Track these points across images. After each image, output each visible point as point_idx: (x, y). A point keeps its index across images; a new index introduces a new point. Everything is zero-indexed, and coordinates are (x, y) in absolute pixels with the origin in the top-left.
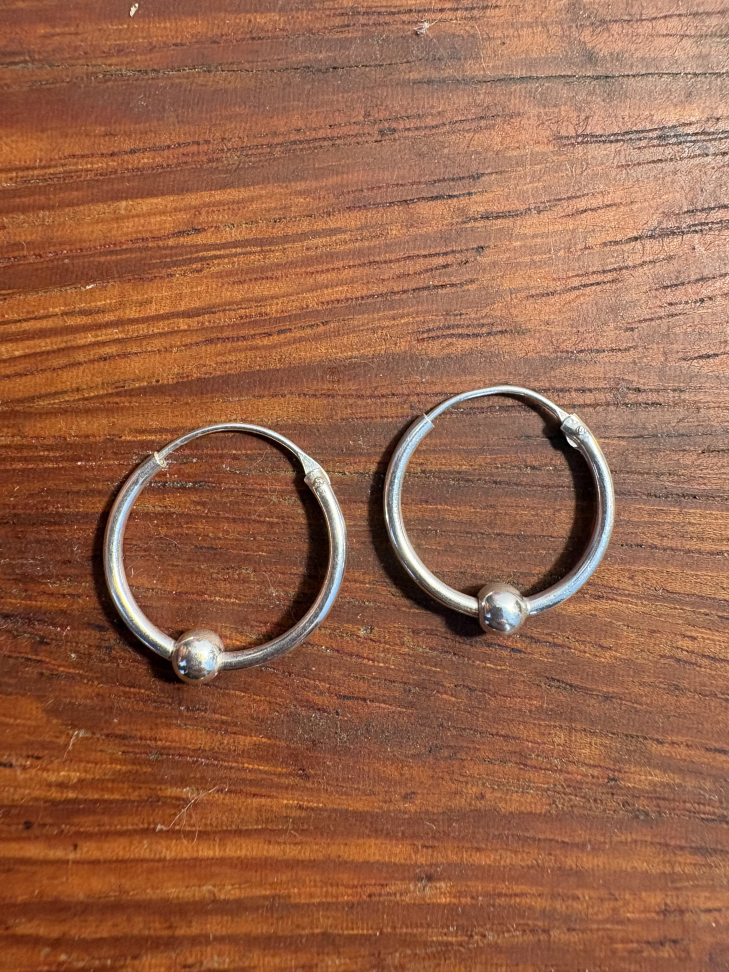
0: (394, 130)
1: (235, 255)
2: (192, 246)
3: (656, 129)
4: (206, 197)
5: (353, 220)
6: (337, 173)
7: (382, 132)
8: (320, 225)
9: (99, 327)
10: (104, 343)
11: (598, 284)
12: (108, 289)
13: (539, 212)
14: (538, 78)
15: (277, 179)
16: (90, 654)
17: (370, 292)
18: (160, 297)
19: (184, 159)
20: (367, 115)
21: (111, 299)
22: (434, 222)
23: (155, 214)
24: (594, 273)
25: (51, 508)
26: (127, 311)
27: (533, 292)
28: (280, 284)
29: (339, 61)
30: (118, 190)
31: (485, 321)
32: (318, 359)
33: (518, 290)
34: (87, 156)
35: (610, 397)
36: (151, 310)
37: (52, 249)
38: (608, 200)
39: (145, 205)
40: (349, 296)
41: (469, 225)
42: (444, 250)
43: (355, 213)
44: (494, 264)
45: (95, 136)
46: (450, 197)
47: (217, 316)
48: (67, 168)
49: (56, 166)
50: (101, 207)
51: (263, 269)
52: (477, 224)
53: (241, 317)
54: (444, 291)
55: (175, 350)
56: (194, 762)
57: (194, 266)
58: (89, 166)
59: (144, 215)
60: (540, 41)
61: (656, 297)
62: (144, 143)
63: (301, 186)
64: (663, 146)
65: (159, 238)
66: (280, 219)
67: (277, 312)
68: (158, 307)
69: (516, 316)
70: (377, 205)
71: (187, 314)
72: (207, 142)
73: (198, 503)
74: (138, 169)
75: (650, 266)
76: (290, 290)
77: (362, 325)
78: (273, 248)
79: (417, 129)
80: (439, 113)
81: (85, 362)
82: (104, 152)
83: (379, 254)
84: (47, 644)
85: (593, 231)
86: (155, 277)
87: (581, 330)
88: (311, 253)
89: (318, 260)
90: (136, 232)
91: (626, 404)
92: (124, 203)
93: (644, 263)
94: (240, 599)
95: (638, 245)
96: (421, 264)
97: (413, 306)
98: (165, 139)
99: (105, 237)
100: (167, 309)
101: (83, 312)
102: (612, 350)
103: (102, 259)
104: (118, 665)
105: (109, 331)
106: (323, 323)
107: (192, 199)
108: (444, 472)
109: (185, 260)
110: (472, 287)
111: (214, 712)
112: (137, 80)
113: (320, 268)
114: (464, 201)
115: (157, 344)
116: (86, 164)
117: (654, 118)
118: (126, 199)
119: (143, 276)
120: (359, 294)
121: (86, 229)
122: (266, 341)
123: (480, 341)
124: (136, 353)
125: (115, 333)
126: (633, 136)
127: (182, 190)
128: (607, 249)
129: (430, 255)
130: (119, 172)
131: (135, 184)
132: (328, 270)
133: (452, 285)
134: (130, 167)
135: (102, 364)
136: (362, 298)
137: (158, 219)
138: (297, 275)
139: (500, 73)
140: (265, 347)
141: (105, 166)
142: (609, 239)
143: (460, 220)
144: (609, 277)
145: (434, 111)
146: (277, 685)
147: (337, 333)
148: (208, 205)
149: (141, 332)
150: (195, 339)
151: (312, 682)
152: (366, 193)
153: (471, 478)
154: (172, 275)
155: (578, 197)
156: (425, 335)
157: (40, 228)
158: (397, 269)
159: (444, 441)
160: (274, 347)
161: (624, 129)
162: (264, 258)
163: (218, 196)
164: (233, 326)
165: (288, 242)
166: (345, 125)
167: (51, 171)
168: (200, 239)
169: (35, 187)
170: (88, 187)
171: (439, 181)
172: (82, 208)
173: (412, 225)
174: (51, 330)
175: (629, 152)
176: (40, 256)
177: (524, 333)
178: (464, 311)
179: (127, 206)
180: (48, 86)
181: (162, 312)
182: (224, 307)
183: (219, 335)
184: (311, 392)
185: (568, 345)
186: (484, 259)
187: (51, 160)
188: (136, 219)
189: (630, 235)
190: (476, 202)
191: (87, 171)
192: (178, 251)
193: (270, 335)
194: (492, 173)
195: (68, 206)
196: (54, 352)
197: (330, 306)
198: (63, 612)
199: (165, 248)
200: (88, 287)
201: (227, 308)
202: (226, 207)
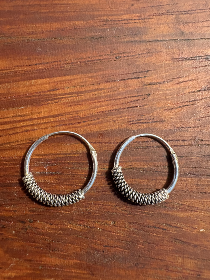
0: (120, 57)
1: (69, 97)
2: (55, 94)
3: (205, 56)
4: (60, 79)
5: (107, 85)
6: (102, 71)
7: (116, 58)
8: (96, 87)
9: (25, 121)
10: (26, 126)
11: (188, 105)
12: (28, 108)
13: (168, 83)
14: (166, 40)
15: (83, 73)
16: (19, 232)
17: (113, 109)
18: (44, 111)
19: (53, 67)
20: (111, 52)
21: (29, 112)
22: (133, 86)
23: (43, 84)
24: (186, 102)
25: (7, 181)
26: (34, 116)
27: (166, 108)
28: (84, 106)
29: (103, 36)
30: (31, 77)
31: (151, 118)
32: (96, 131)
33: (162, 108)
34: (22, 66)
35: (193, 142)
36: (42, 115)
37: (10, 96)
38: (190, 78)
39: (40, 81)
40: (106, 110)
41: (145, 87)
42: (137, 95)
43: (108, 83)
44: (153, 100)
45: (24, 60)
46: (139, 78)
47: (63, 117)
48: (15, 70)
49: (11, 69)
50: (26, 82)
51: (78, 102)
52: (147, 86)
53: (71, 117)
54: (137, 108)
55: (49, 128)
56: (54, 270)
57: (56, 101)
58: (22, 69)
59: (39, 85)
60: (166, 28)
61: (207, 110)
62: (40, 62)
63: (90, 75)
64: (207, 61)
65: (44, 92)
66: (84, 85)
67: (83, 115)
68: (44, 114)
69: (161, 116)
70: (115, 81)
71: (53, 116)
72: (60, 61)
73: (57, 179)
74: (38, 70)
75: (205, 100)
76: (87, 108)
77: (111, 119)
78: (81, 95)
79: (128, 56)
80: (135, 51)
81: (20, 132)
82: (27, 65)
83: (116, 96)
84: (5, 228)
85: (186, 88)
86: (43, 104)
87: (183, 120)
88: (94, 96)
89: (96, 98)
90: (37, 90)
91: (198, 145)
92: (33, 81)
93: (202, 98)
94: (70, 212)
95: (200, 93)
96: (129, 100)
97: (127, 113)
98: (46, 61)
99: (27, 92)
100: (47, 115)
101: (19, 116)
102: (193, 127)
103: (26, 99)
104: (29, 235)
105: (28, 122)
106: (98, 119)
107: (55, 79)
108: (138, 168)
109: (53, 99)
110: (146, 107)
111: (61, 251)
112: (38, 42)
113: (97, 101)
114: (143, 79)
115: (43, 126)
116: (21, 68)
117: (204, 52)
118: (34, 79)
119: (39, 104)
120: (109, 110)
121: (21, 89)
122: (79, 125)
123: (149, 124)
124: (36, 129)
125: (30, 123)
126: (197, 58)
127: (52, 76)
128: (190, 94)
129: (133, 97)
130: (32, 71)
131: (37, 75)
132: (99, 102)
133: (140, 106)
134: (35, 69)
135: (25, 133)
136: (111, 111)
137: (44, 86)
138: (89, 103)
139: (154, 39)
140: (79, 127)
141: (27, 69)
142: (191, 91)
143: (142, 85)
144: (191, 103)
145: (133, 51)
146: (83, 242)
147: (102, 122)
148: (61, 81)
149: (38, 122)
150: (56, 124)
151: (95, 241)
152: (111, 77)
153: (147, 170)
154: (48, 104)
155: (181, 77)
156: (131, 123)
157: (6, 89)
158: (122, 101)
159: (138, 158)
160: (82, 127)
161: (194, 56)
162: (78, 98)
163: (64, 78)
164: (68, 120)
165: (86, 93)
166: (104, 56)
167: (10, 71)
168: (57, 92)
169: (5, 76)
170: (22, 76)
171: (135, 73)
172: (20, 82)
173: (126, 87)
174: (9, 122)
175: (196, 63)
176: (6, 98)
177: (164, 122)
178: (144, 115)
179: (34, 82)
180: (9, 44)
181: (45, 116)
182: (65, 114)
183: (64, 123)
184: (94, 142)
185: (178, 126)
186: (150, 98)
187: (10, 67)
188: (37, 86)
189: (198, 90)
190: (147, 80)
191: (21, 71)
192: (51, 96)
193: (81, 123)
194: (152, 70)
195: (15, 82)
196: (10, 129)
197: (100, 113)
198: (11, 217)
199: (47, 95)
200: (21, 108)
201: (66, 114)
202: (66, 82)
